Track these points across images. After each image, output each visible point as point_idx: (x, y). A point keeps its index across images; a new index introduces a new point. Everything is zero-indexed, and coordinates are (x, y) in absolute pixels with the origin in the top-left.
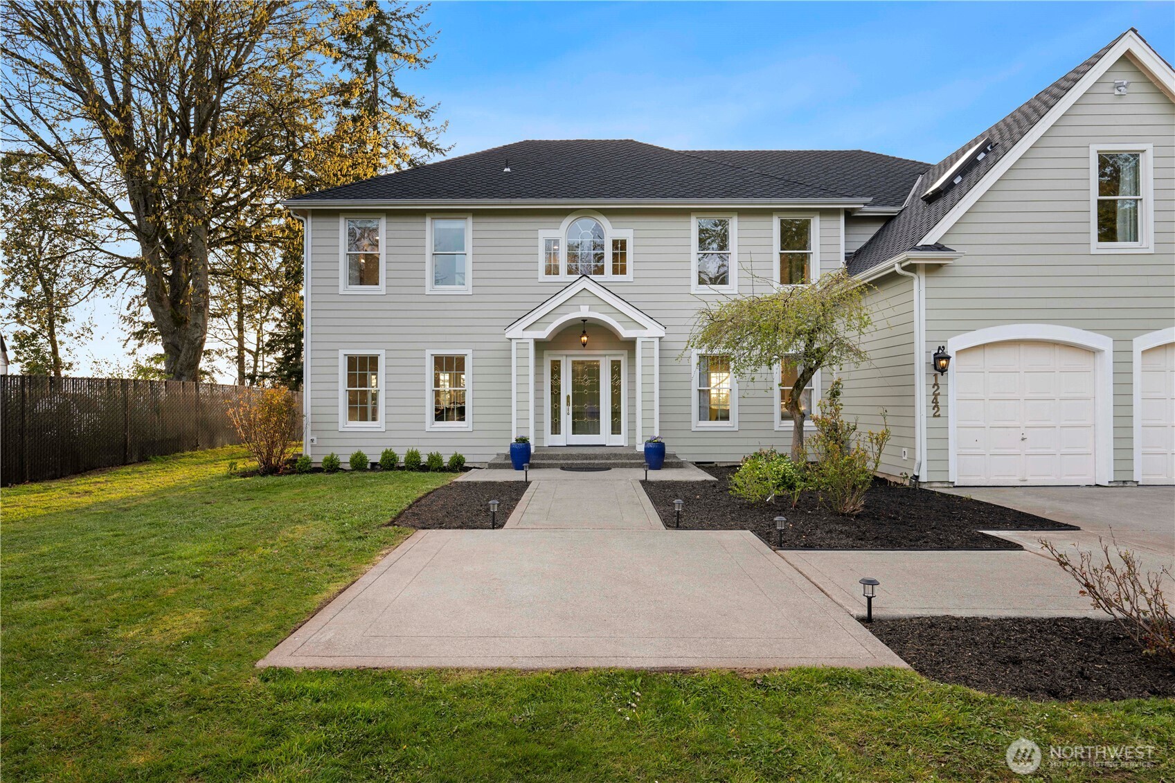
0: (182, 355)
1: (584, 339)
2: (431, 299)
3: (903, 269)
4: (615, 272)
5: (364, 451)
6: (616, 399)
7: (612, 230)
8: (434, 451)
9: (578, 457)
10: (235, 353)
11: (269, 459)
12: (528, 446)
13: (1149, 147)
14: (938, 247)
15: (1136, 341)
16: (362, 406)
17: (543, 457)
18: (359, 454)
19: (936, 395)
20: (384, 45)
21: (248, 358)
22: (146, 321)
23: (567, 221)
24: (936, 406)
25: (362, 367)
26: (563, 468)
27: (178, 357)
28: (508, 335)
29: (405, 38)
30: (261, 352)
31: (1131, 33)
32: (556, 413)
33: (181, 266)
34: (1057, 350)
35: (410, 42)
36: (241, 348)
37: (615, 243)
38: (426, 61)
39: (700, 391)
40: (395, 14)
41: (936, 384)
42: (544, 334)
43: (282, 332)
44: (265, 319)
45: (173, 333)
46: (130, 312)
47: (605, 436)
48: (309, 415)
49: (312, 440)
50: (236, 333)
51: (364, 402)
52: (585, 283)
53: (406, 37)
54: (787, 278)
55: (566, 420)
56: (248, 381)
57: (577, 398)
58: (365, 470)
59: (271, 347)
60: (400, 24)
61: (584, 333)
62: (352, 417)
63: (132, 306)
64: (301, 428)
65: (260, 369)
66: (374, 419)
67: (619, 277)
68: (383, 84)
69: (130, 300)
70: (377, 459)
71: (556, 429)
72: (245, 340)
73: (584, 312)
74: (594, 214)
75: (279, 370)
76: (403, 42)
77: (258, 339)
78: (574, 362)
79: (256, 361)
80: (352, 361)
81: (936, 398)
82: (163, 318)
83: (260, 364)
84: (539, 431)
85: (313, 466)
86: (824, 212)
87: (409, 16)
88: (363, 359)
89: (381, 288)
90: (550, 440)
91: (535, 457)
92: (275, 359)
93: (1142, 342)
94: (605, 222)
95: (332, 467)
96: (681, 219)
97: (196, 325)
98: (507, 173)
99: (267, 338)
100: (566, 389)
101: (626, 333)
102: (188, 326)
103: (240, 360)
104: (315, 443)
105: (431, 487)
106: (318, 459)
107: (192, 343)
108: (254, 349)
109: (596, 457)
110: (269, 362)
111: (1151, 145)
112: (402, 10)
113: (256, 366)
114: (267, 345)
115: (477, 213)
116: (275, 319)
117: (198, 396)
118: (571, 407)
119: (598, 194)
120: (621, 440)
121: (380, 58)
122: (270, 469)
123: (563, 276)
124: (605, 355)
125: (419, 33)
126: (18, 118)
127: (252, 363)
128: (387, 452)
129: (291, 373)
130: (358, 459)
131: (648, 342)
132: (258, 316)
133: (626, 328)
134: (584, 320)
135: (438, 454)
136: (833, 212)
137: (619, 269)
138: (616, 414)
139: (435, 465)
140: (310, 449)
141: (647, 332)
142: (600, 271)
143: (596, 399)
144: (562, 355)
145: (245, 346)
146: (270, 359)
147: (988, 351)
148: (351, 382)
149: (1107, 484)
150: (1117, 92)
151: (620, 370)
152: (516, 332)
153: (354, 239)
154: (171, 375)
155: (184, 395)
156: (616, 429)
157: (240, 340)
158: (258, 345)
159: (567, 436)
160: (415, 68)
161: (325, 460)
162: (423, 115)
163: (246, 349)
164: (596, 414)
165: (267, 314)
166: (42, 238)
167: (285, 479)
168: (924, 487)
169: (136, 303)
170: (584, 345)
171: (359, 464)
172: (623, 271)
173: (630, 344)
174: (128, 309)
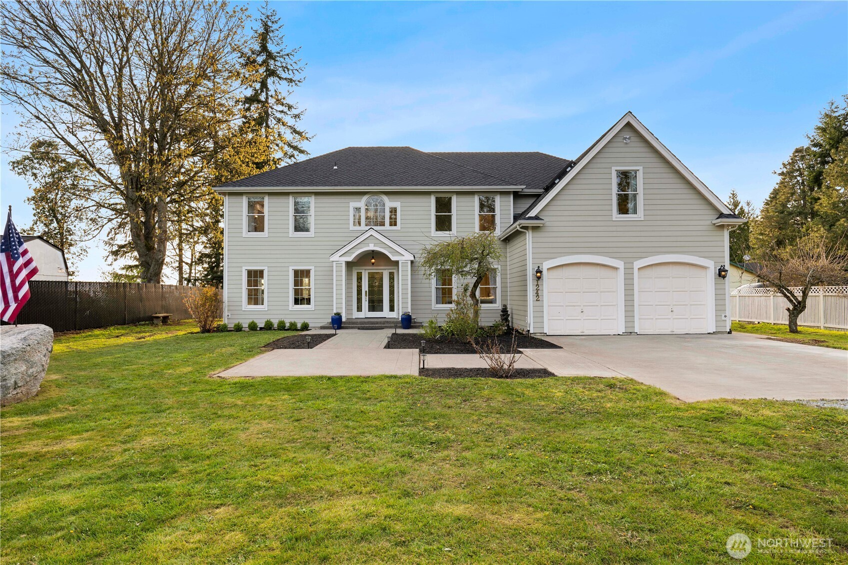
0: (151, 268)
1: (373, 261)
2: (292, 239)
3: (521, 228)
4: (391, 225)
5: (256, 321)
6: (392, 293)
7: (389, 203)
8: (293, 321)
9: (368, 323)
10: (177, 264)
11: (205, 325)
12: (340, 317)
13: (640, 168)
14: (536, 218)
15: (635, 263)
16: (255, 297)
17: (349, 323)
18: (253, 322)
19: (537, 290)
20: (272, 73)
21: (186, 268)
22: (120, 244)
23: (365, 198)
24: (538, 295)
25: (255, 276)
26: (359, 329)
27: (149, 269)
28: (331, 259)
29: (285, 69)
30: (194, 264)
31: (629, 113)
32: (359, 300)
33: (150, 216)
34: (598, 267)
35: (288, 71)
36: (181, 261)
37: (391, 209)
38: (299, 81)
39: (437, 288)
40: (279, 53)
41: (537, 285)
42: (350, 259)
43: (207, 251)
44: (196, 243)
45: (146, 255)
46: (109, 238)
47: (386, 313)
48: (226, 302)
49: (228, 315)
50: (177, 251)
51: (256, 294)
52: (372, 232)
53: (286, 67)
54: (483, 228)
55: (365, 304)
56: (185, 283)
57: (371, 292)
58: (256, 330)
59: (200, 261)
60: (282, 60)
61: (373, 258)
62: (249, 303)
63: (110, 234)
64: (222, 309)
65: (193, 275)
66: (263, 304)
67: (393, 228)
68: (272, 96)
69: (109, 230)
70: (262, 325)
71: (359, 309)
72: (183, 256)
73: (372, 247)
74: (380, 194)
75: (207, 275)
76: (284, 71)
77: (192, 255)
78: (369, 273)
79: (191, 270)
80: (250, 273)
81: (537, 292)
82: (140, 247)
83: (193, 271)
84: (349, 310)
85: (229, 329)
86: (502, 193)
87: (288, 55)
88: (256, 272)
89: (265, 234)
90: (356, 315)
91: (344, 322)
92: (203, 268)
93: (638, 264)
94: (385, 198)
95: (238, 329)
97: (160, 251)
98: (336, 169)
99: (198, 255)
100: (365, 287)
101: (393, 258)
102: (155, 251)
103: (180, 268)
104: (230, 317)
105: (286, 335)
106: (231, 326)
107: (157, 261)
108: (189, 261)
109: (377, 323)
110: (199, 271)
111: (642, 167)
112: (283, 50)
113: (190, 273)
114: (198, 260)
115: (317, 194)
116: (203, 243)
117: (162, 292)
118: (367, 297)
119: (382, 184)
120: (393, 315)
121: (270, 81)
122: (205, 330)
123: (363, 227)
124: (386, 269)
125: (294, 65)
126: (60, 134)
127: (188, 271)
128: (267, 321)
129: (215, 277)
130: (252, 325)
131: (405, 263)
132: (192, 240)
133: (393, 256)
134: (373, 251)
135: (295, 323)
136: (506, 193)
137: (393, 223)
138: (392, 301)
139: (293, 327)
140: (227, 319)
141: (405, 258)
142: (383, 224)
143: (381, 292)
144: (362, 269)
145: (184, 260)
146: (199, 268)
147: (564, 268)
148: (249, 284)
149: (621, 334)
150: (625, 142)
151: (394, 277)
152: (336, 258)
153: (251, 206)
154: (145, 280)
155: (155, 292)
156: (392, 309)
157: (180, 256)
158: (192, 259)
159: (365, 313)
160: (292, 86)
161: (235, 326)
162: (297, 116)
163: (184, 262)
164: (381, 301)
165: (198, 239)
166: (57, 194)
167: (215, 334)
168: (532, 335)
169: (113, 232)
170: (373, 264)
171: (253, 327)
172: (395, 225)
173: (396, 263)
174: (108, 236)
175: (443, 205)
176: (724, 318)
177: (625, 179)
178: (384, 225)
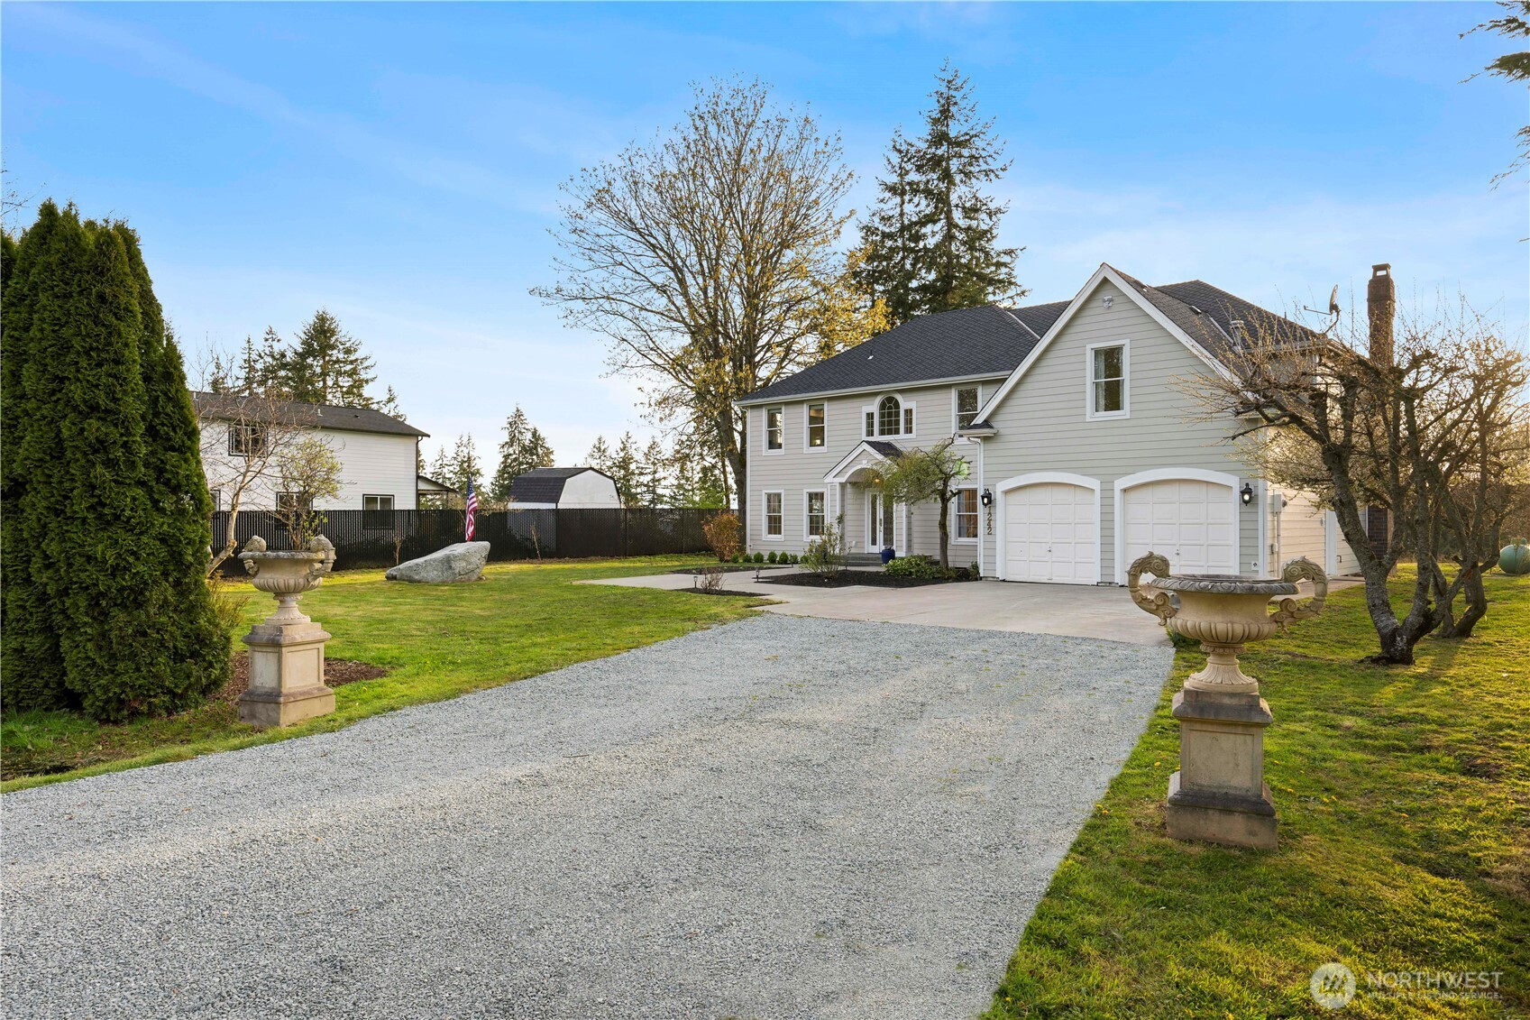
4: (906, 432)
7: (905, 403)
16: (775, 525)
18: (772, 553)
19: (990, 520)
24: (990, 527)
25: (774, 501)
31: (1110, 264)
37: (906, 411)
42: (844, 480)
62: (768, 531)
64: (746, 538)
66: (777, 533)
67: (909, 436)
70: (780, 556)
71: (874, 542)
80: (769, 498)
88: (775, 496)
93: (1121, 483)
94: (901, 398)
96: (943, 391)
100: (880, 515)
104: (751, 548)
106: (753, 556)
111: (1130, 340)
130: (771, 556)
144: (876, 491)
170: (877, 484)
171: (772, 559)
172: (912, 431)
175: (967, 400)
176: (1253, 568)
177: (1110, 360)
178: (897, 432)
